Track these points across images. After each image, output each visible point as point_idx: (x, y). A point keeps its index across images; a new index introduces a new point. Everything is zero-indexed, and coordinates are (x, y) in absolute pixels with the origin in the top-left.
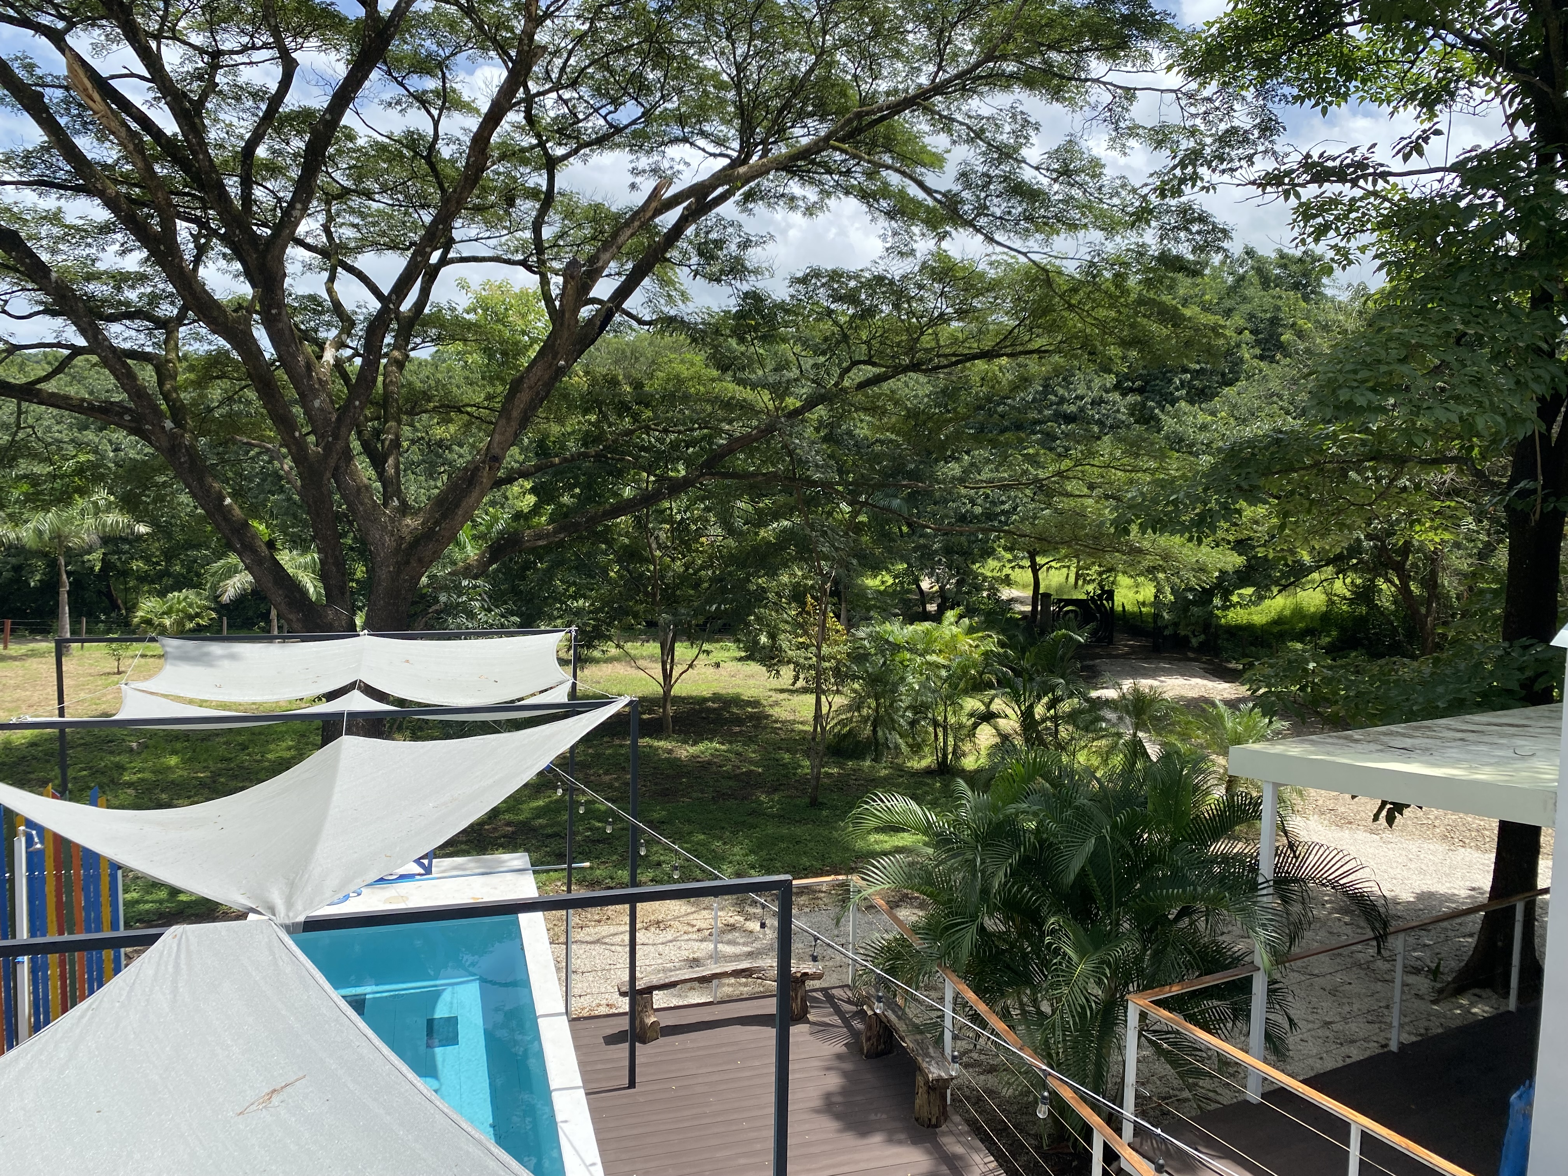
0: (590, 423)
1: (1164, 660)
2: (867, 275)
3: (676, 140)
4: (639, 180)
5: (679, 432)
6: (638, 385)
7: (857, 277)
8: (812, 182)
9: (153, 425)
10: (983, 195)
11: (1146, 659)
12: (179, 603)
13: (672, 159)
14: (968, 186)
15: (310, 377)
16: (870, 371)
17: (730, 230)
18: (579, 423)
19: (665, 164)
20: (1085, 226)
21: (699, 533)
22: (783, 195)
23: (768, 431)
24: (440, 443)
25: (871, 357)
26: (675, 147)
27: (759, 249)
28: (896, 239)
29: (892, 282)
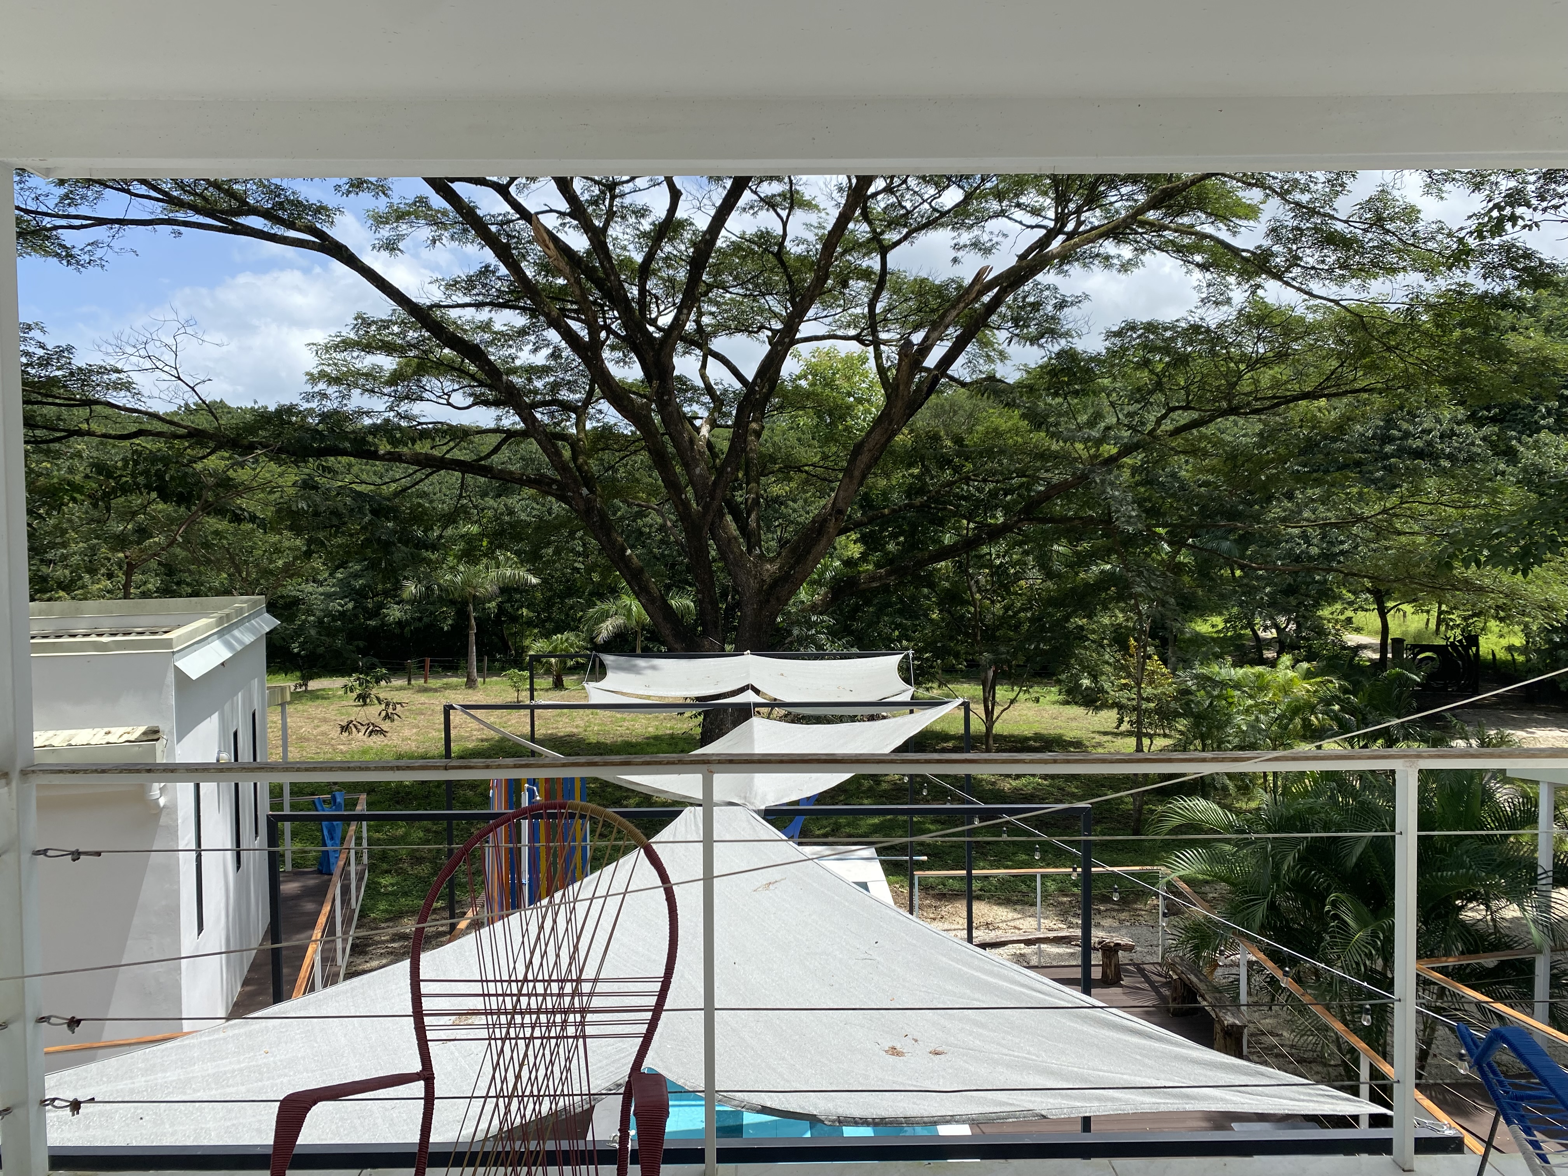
0: (912, 475)
1: (1539, 710)
2: (1183, 324)
3: (997, 215)
4: (960, 254)
5: (997, 482)
6: (958, 440)
7: (1173, 328)
8: (1126, 241)
9: (574, 492)
10: (1294, 247)
11: (1518, 709)
12: (562, 643)
13: (991, 233)
14: (1278, 239)
15: (692, 449)
16: (1183, 417)
17: (1046, 293)
18: (904, 476)
19: (985, 238)
20: (1404, 269)
21: (1018, 577)
22: (1098, 255)
23: (1082, 479)
24: (777, 500)
25: (1188, 402)
26: (994, 220)
27: (1075, 308)
28: (1211, 289)
29: (1208, 330)
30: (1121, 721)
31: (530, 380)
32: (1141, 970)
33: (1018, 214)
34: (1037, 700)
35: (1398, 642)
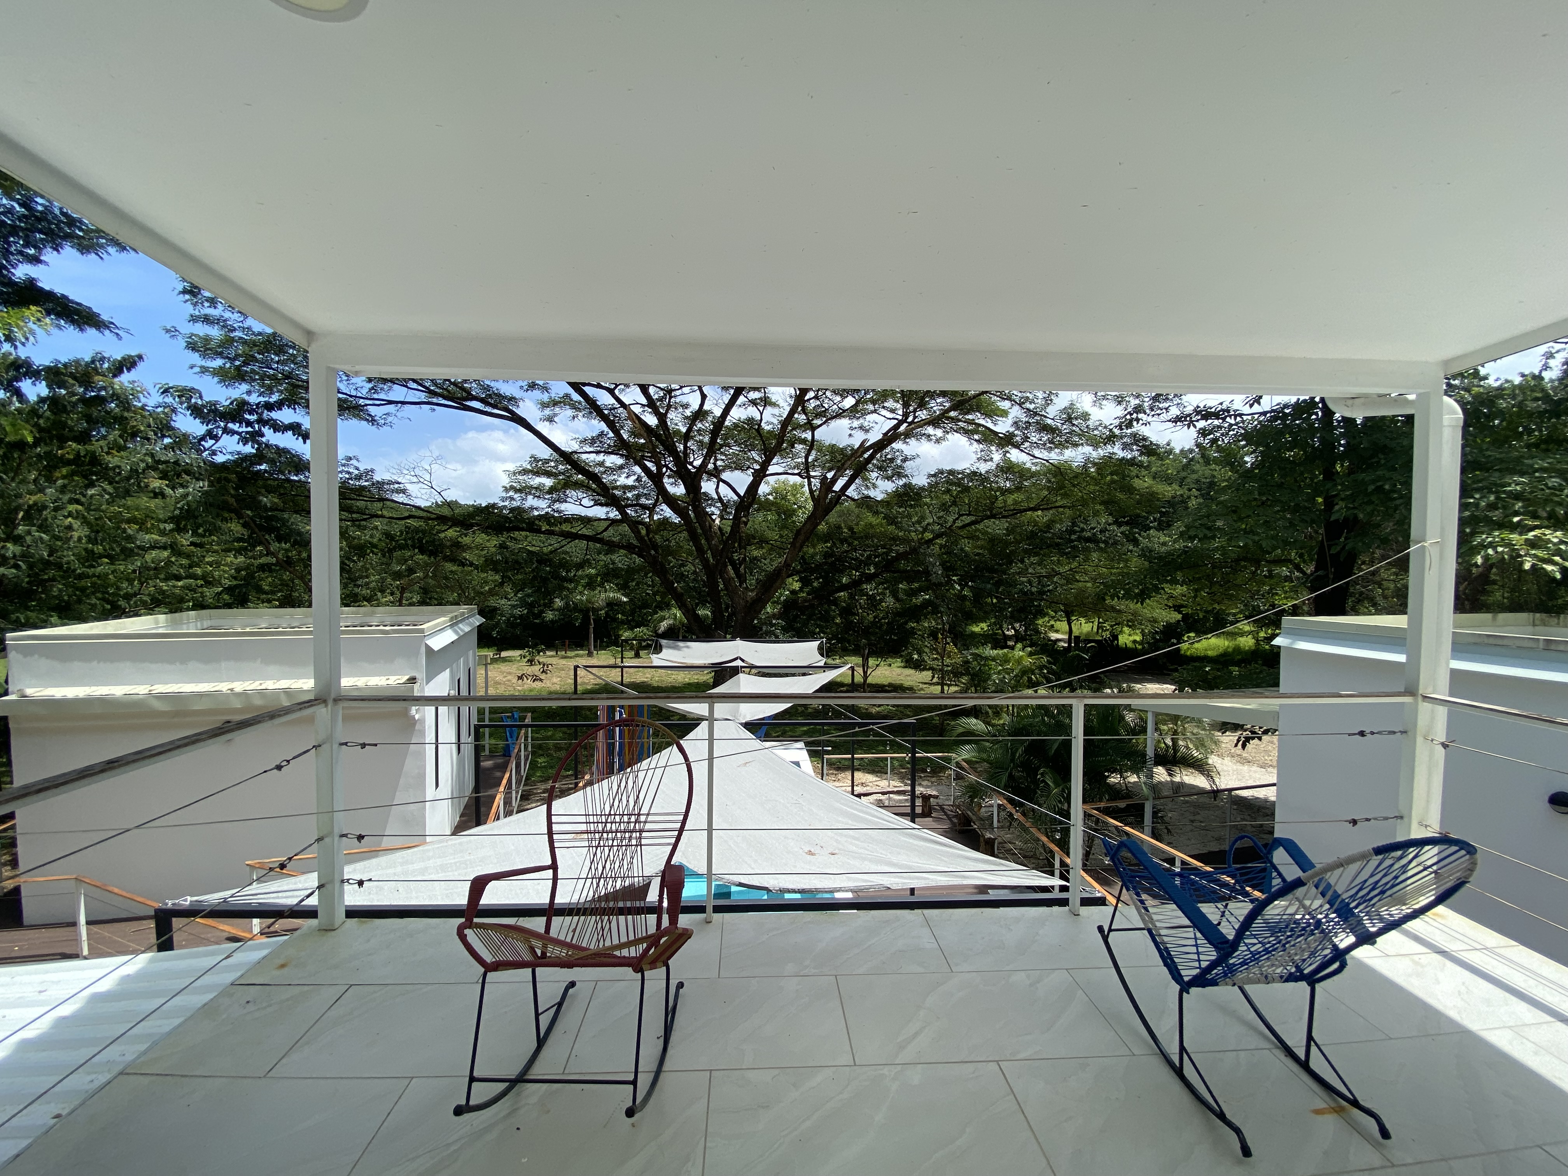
0: (827, 547)
2: (968, 471)
3: (872, 412)
4: (853, 432)
5: (871, 551)
6: (851, 529)
7: (963, 473)
8: (939, 427)
9: (647, 552)
10: (1026, 432)
12: (639, 633)
13: (869, 421)
14: (1018, 428)
15: (711, 531)
16: (968, 519)
17: (897, 453)
18: (822, 547)
19: (866, 424)
20: (1082, 444)
21: (881, 601)
22: (924, 434)
23: (914, 551)
24: (755, 558)
25: (970, 511)
26: (871, 415)
27: (912, 462)
28: (983, 453)
29: (981, 474)
30: (933, 677)
31: (625, 493)
32: (943, 809)
33: (884, 412)
34: (890, 665)
35: (1077, 638)
